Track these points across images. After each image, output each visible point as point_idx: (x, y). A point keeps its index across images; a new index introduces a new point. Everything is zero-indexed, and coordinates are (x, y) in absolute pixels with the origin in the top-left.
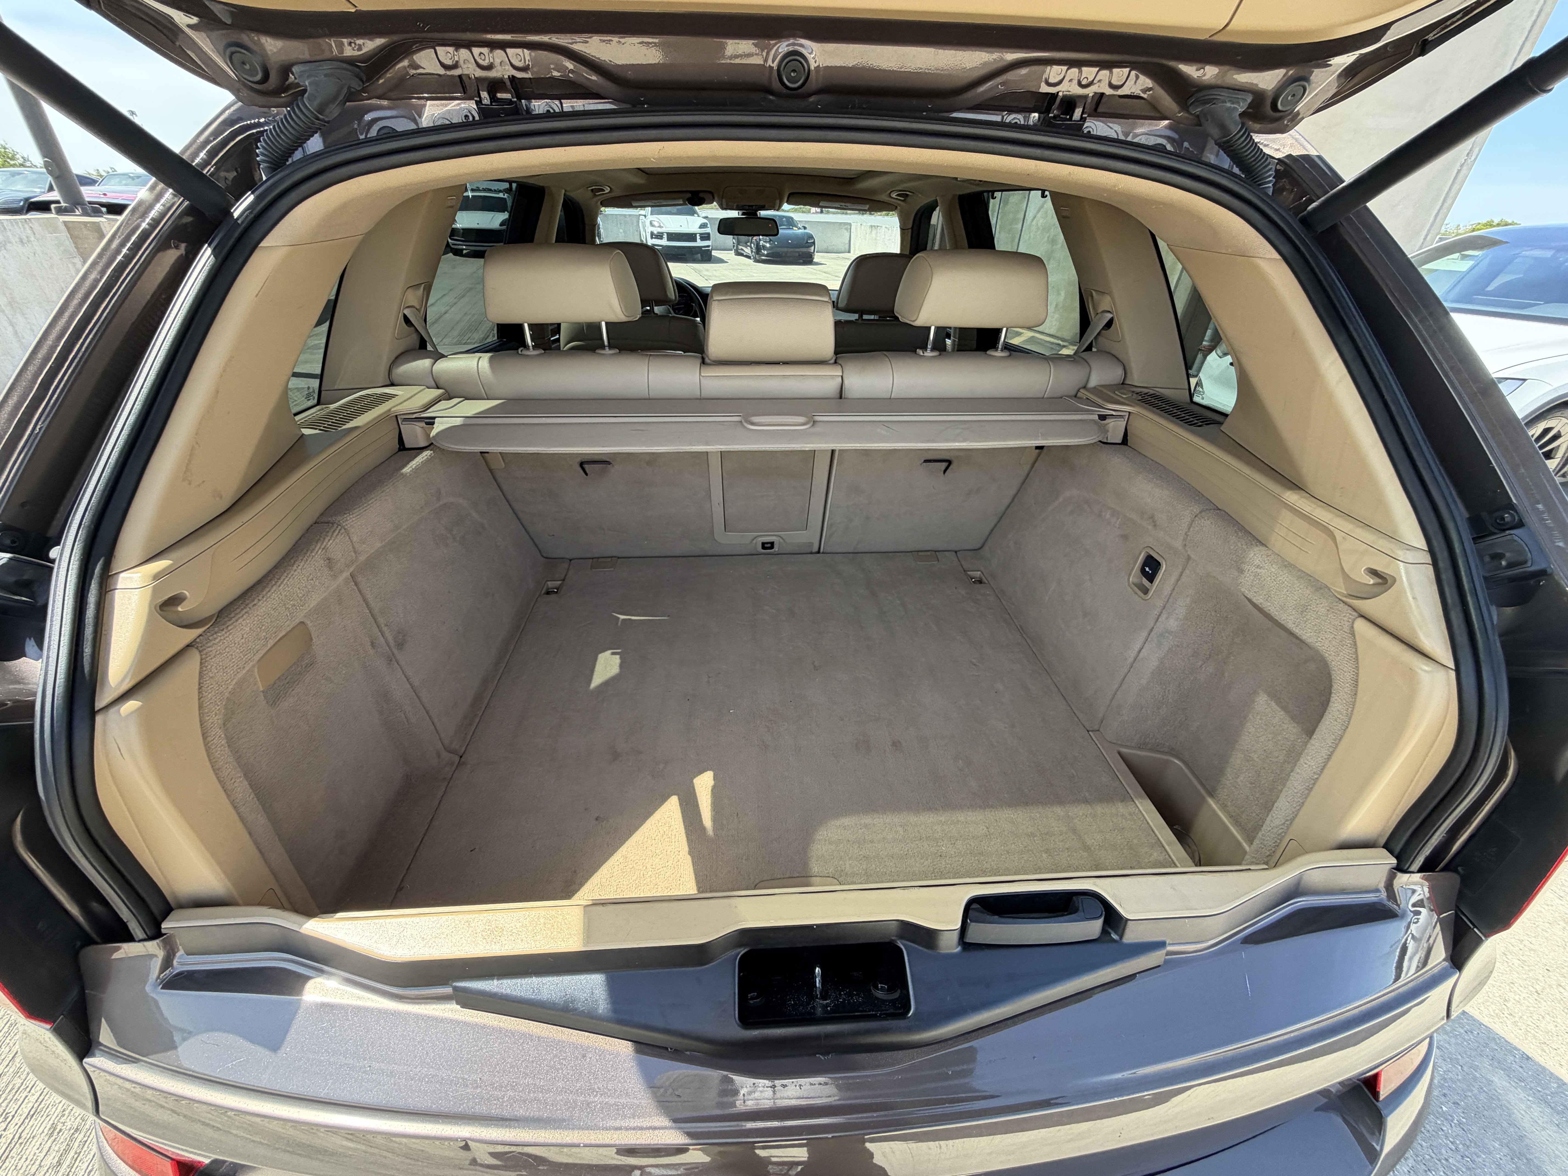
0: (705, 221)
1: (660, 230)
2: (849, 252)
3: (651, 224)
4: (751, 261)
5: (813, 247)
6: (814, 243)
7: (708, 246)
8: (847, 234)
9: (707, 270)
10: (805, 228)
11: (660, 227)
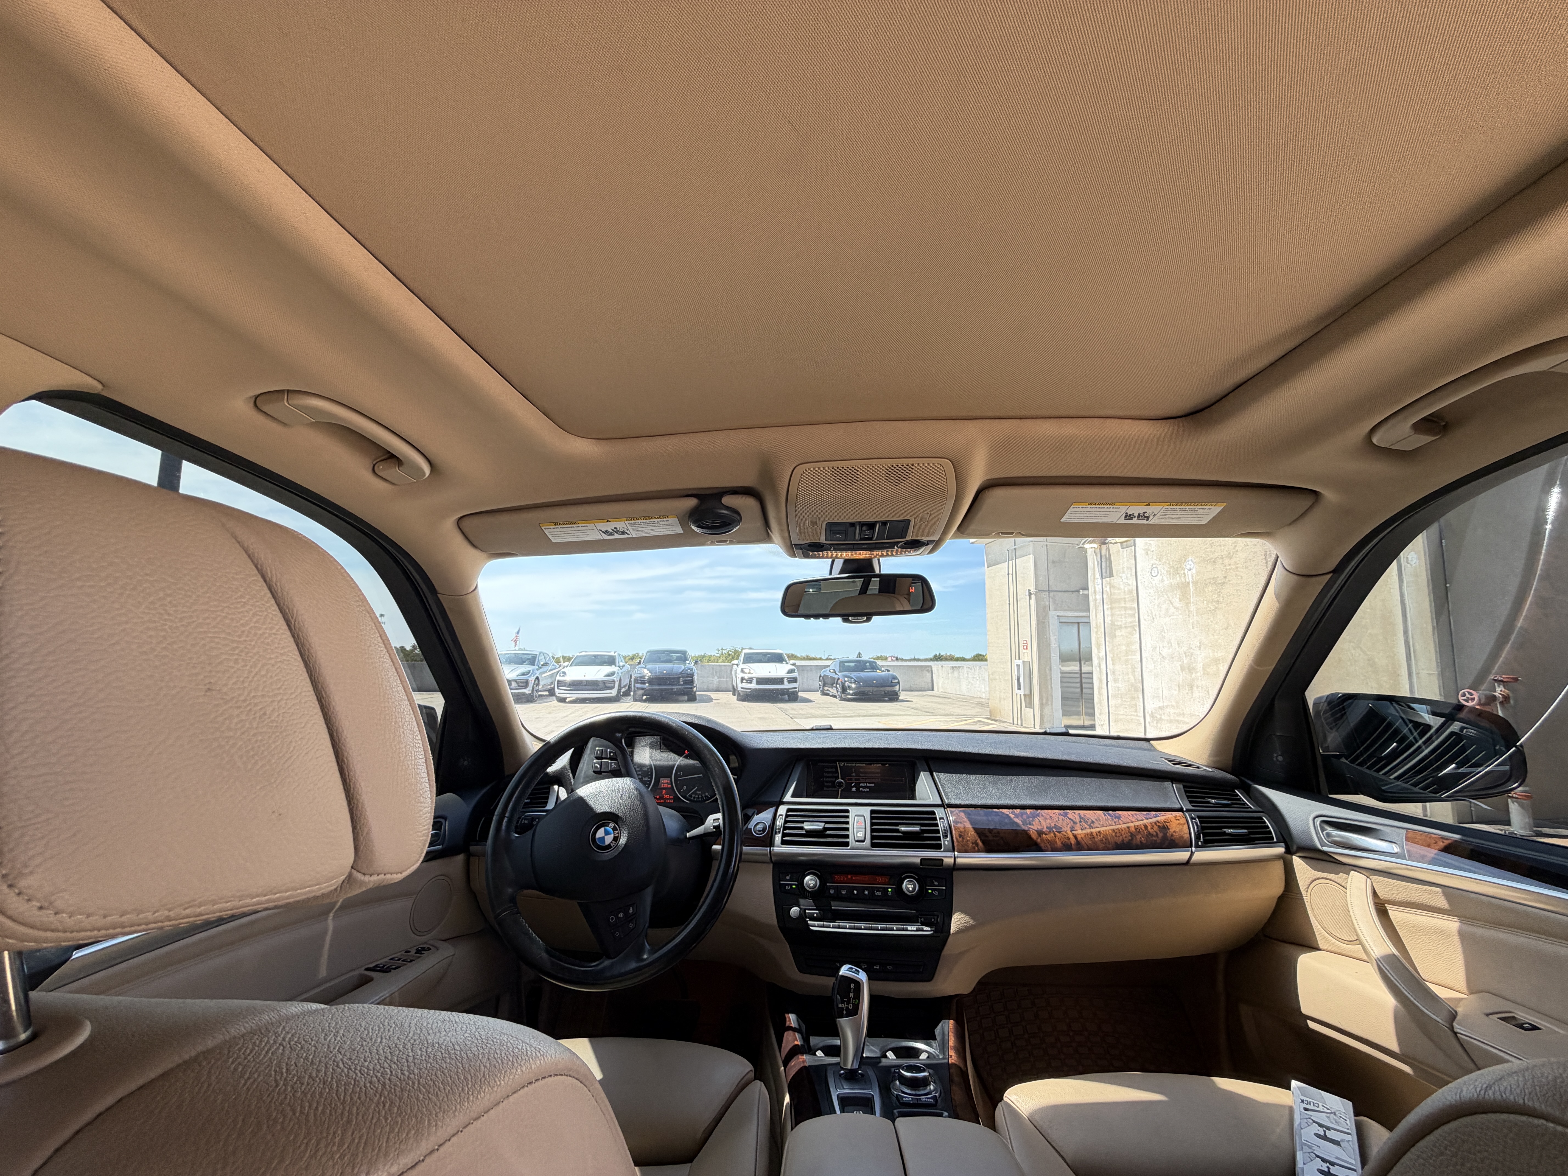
0: (793, 667)
1: (750, 676)
2: (933, 690)
3: (742, 671)
4: (837, 700)
5: (898, 686)
6: (898, 683)
7: (796, 688)
8: (929, 675)
9: (793, 709)
10: (888, 671)
11: (749, 673)
